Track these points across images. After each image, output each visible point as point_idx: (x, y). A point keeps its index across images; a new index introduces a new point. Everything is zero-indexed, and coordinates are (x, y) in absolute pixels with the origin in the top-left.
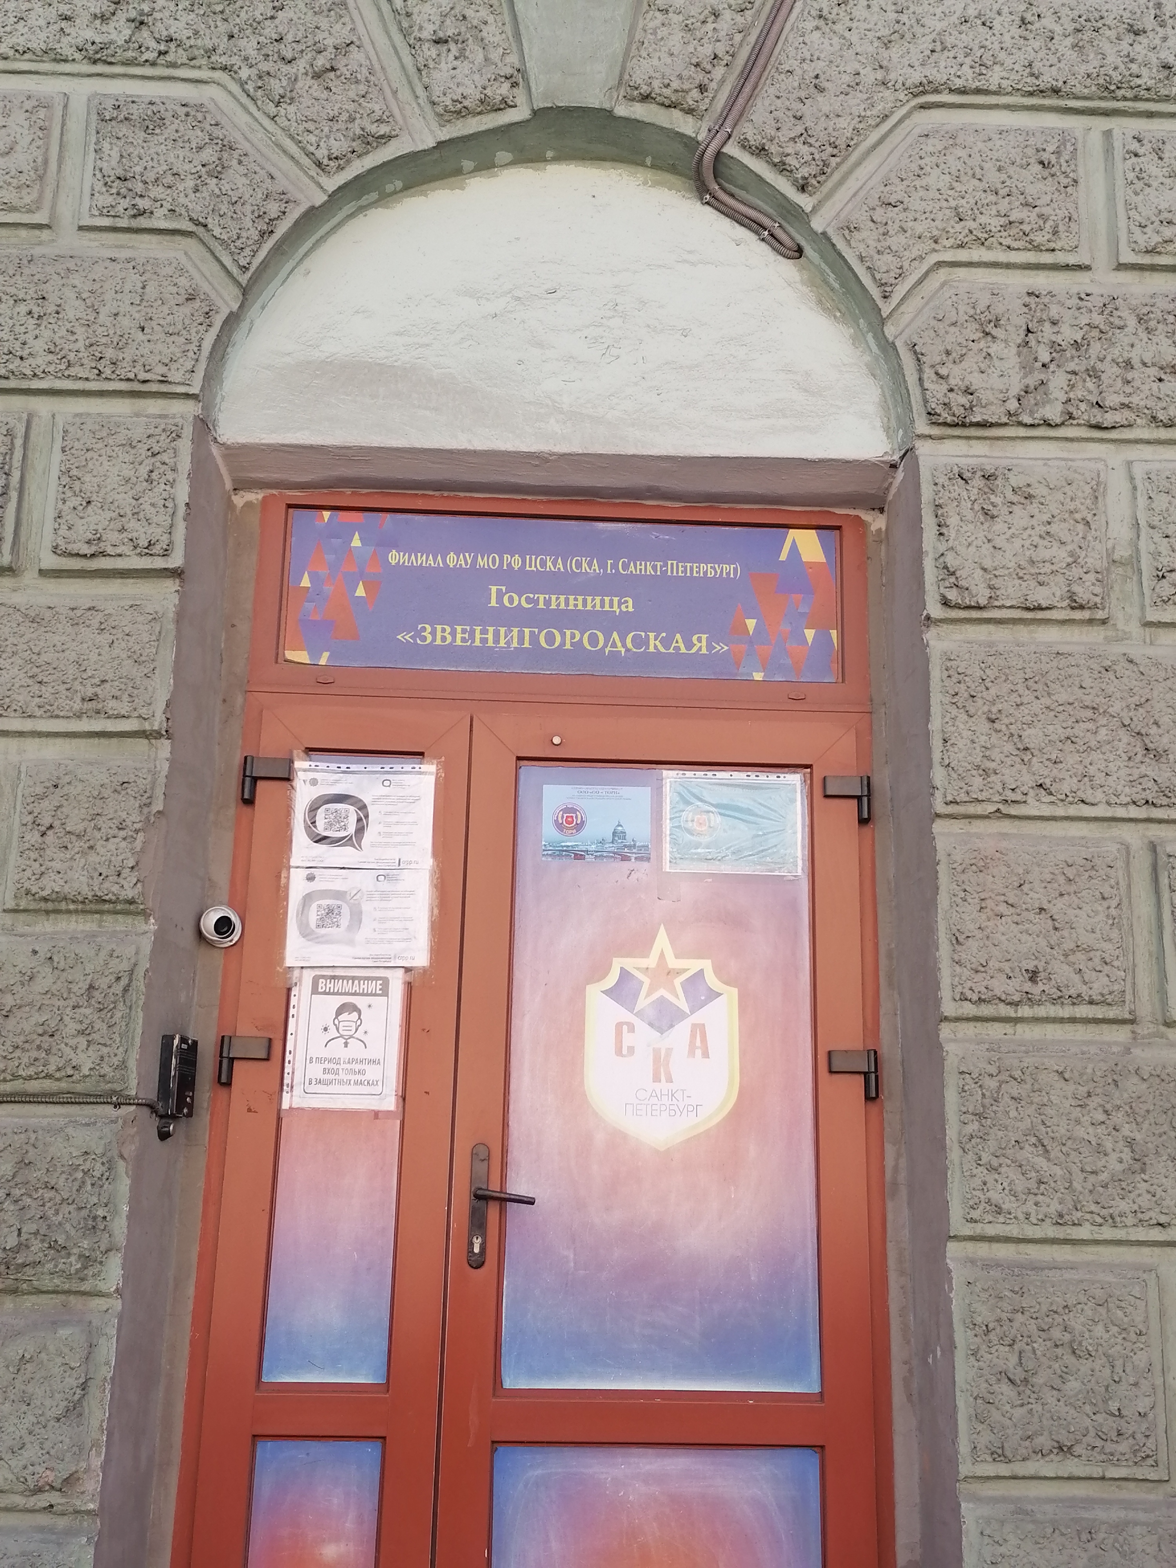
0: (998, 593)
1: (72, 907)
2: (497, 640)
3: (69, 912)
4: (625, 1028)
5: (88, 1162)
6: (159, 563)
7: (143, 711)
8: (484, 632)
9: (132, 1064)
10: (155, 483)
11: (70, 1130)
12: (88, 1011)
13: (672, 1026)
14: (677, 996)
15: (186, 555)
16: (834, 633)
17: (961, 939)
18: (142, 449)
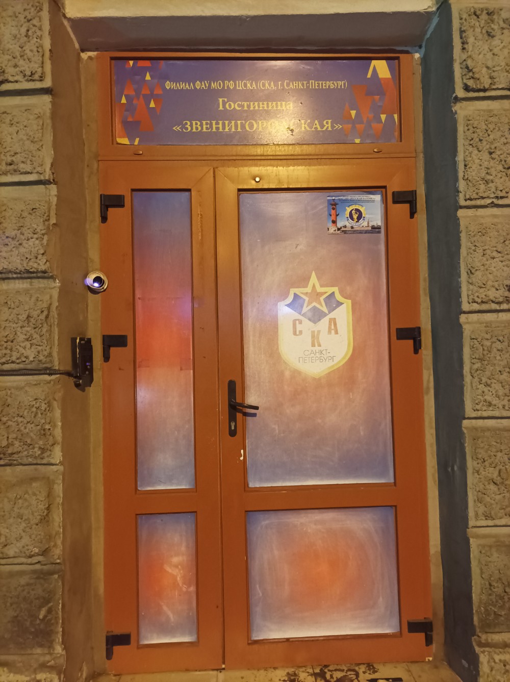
0: (495, 80)
1: (15, 276)
2: (224, 128)
3: (14, 278)
4: (297, 322)
5: (38, 404)
6: (38, 85)
7: (39, 169)
8: (217, 124)
9: (55, 354)
10: (31, 38)
11: (27, 388)
12: (29, 329)
13: (320, 320)
14: (322, 306)
15: (53, 80)
16: (396, 116)
17: (473, 271)
18: (21, 17)
